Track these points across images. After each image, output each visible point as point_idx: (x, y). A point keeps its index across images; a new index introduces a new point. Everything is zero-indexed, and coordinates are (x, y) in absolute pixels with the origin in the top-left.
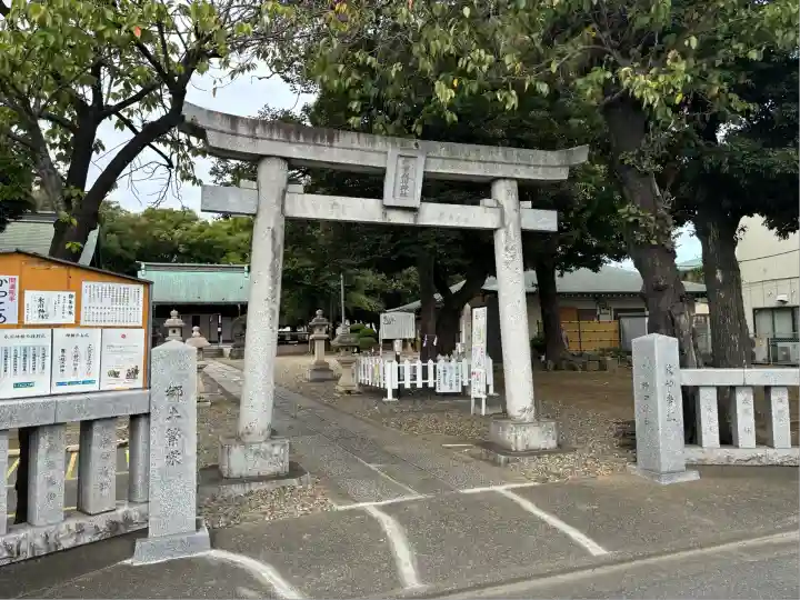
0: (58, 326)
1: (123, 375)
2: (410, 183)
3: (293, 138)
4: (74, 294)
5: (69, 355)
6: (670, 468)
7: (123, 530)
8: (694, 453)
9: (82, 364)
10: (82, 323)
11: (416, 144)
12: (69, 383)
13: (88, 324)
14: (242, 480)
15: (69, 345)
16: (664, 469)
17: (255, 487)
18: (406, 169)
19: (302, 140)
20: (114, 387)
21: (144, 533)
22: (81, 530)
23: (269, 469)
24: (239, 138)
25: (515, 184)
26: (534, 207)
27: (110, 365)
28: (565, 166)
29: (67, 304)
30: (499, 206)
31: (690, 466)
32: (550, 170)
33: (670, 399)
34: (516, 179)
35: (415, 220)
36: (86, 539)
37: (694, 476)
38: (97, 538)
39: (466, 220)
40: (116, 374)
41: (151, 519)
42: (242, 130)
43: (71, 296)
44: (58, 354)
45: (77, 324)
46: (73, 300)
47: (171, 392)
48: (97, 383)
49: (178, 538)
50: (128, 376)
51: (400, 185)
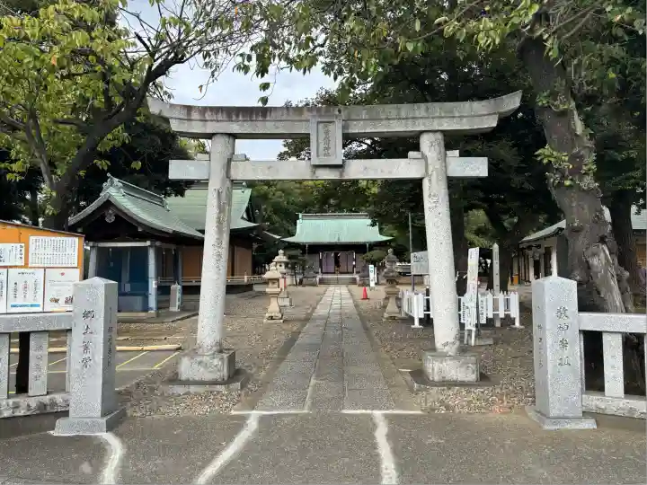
0: (11, 267)
1: (62, 301)
2: (332, 145)
3: (234, 118)
4: (23, 245)
5: (20, 287)
6: (561, 413)
7: (49, 409)
8: (594, 401)
9: (30, 293)
10: (30, 265)
11: (340, 111)
12: (21, 306)
13: (34, 265)
14: (188, 383)
15: (21, 281)
16: (553, 412)
17: (193, 389)
18: (327, 132)
19: (241, 118)
20: (55, 310)
21: (66, 414)
22: (16, 406)
23: (208, 377)
24: (194, 122)
25: (439, 136)
26: (461, 156)
27: (50, 294)
28: (495, 113)
29: (18, 252)
30: (424, 157)
31: (587, 414)
32: (477, 119)
33: (564, 344)
34: (442, 131)
35: (341, 175)
36: (21, 412)
37: (589, 424)
38: (28, 413)
39: (390, 172)
40: (56, 301)
41: (72, 404)
42: (195, 115)
43: (21, 247)
44: (11, 286)
45: (26, 266)
46: (23, 249)
47: (86, 315)
48: (42, 306)
49: (85, 420)
50: (66, 302)
51: (322, 146)
